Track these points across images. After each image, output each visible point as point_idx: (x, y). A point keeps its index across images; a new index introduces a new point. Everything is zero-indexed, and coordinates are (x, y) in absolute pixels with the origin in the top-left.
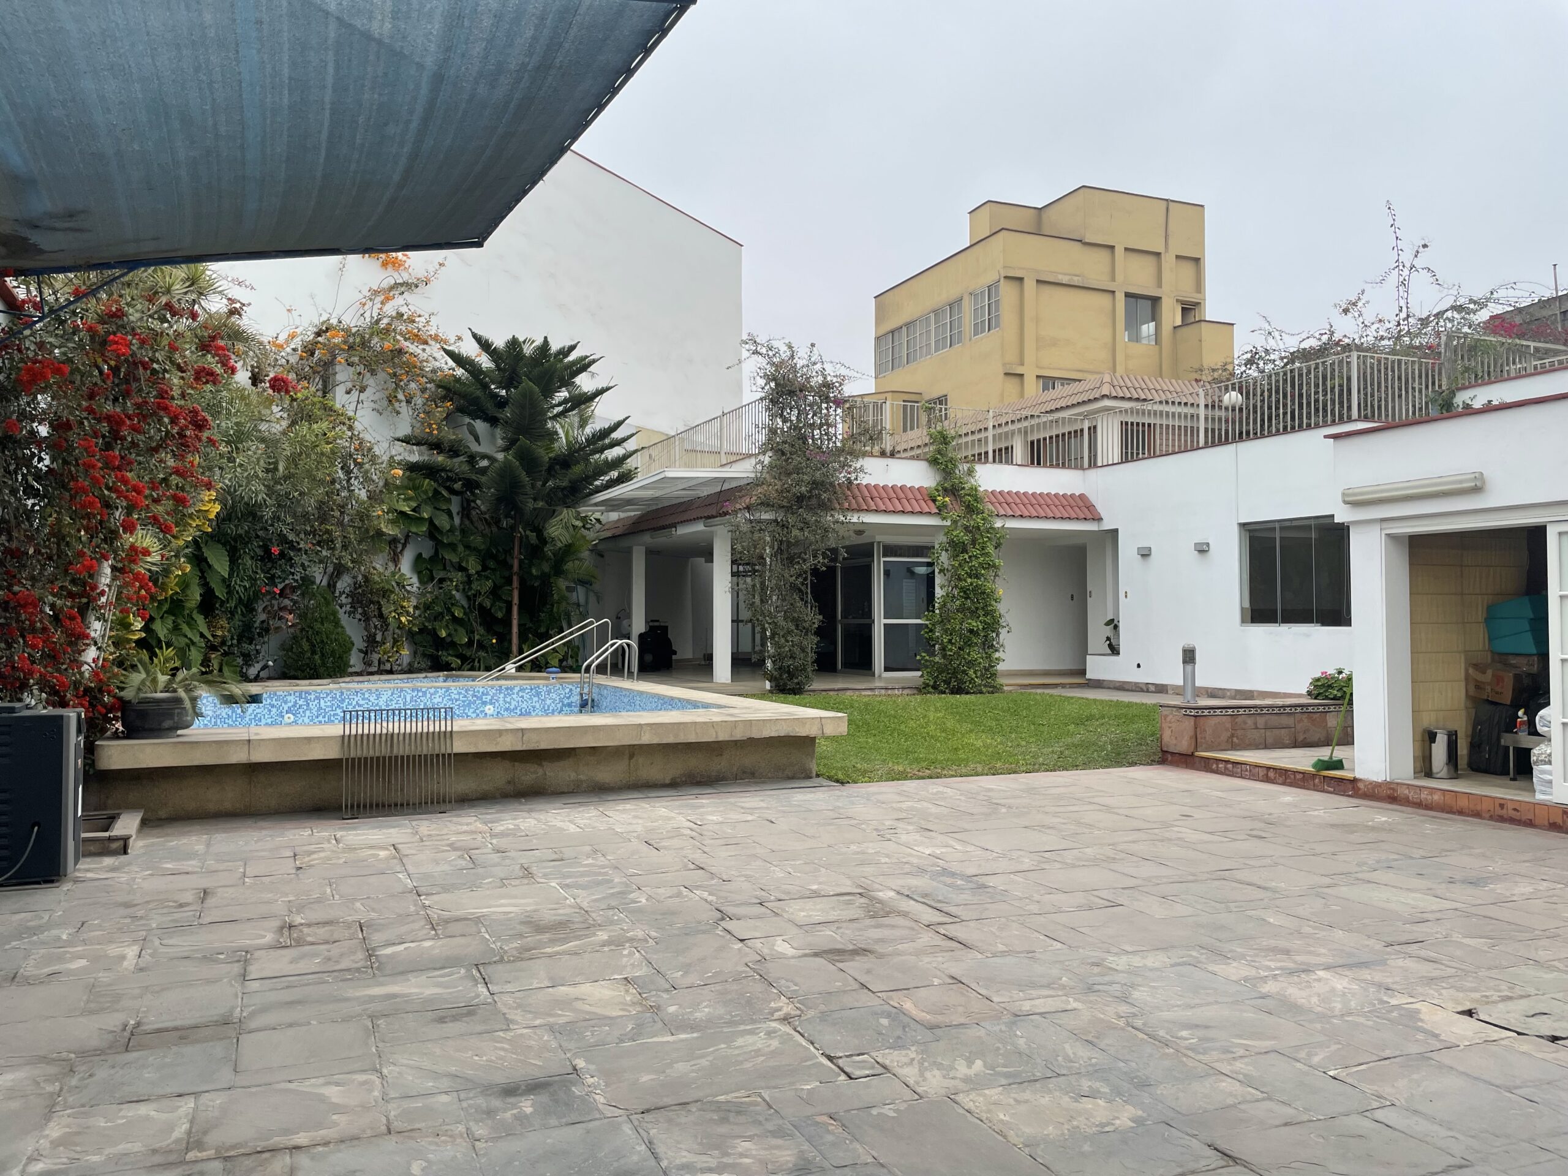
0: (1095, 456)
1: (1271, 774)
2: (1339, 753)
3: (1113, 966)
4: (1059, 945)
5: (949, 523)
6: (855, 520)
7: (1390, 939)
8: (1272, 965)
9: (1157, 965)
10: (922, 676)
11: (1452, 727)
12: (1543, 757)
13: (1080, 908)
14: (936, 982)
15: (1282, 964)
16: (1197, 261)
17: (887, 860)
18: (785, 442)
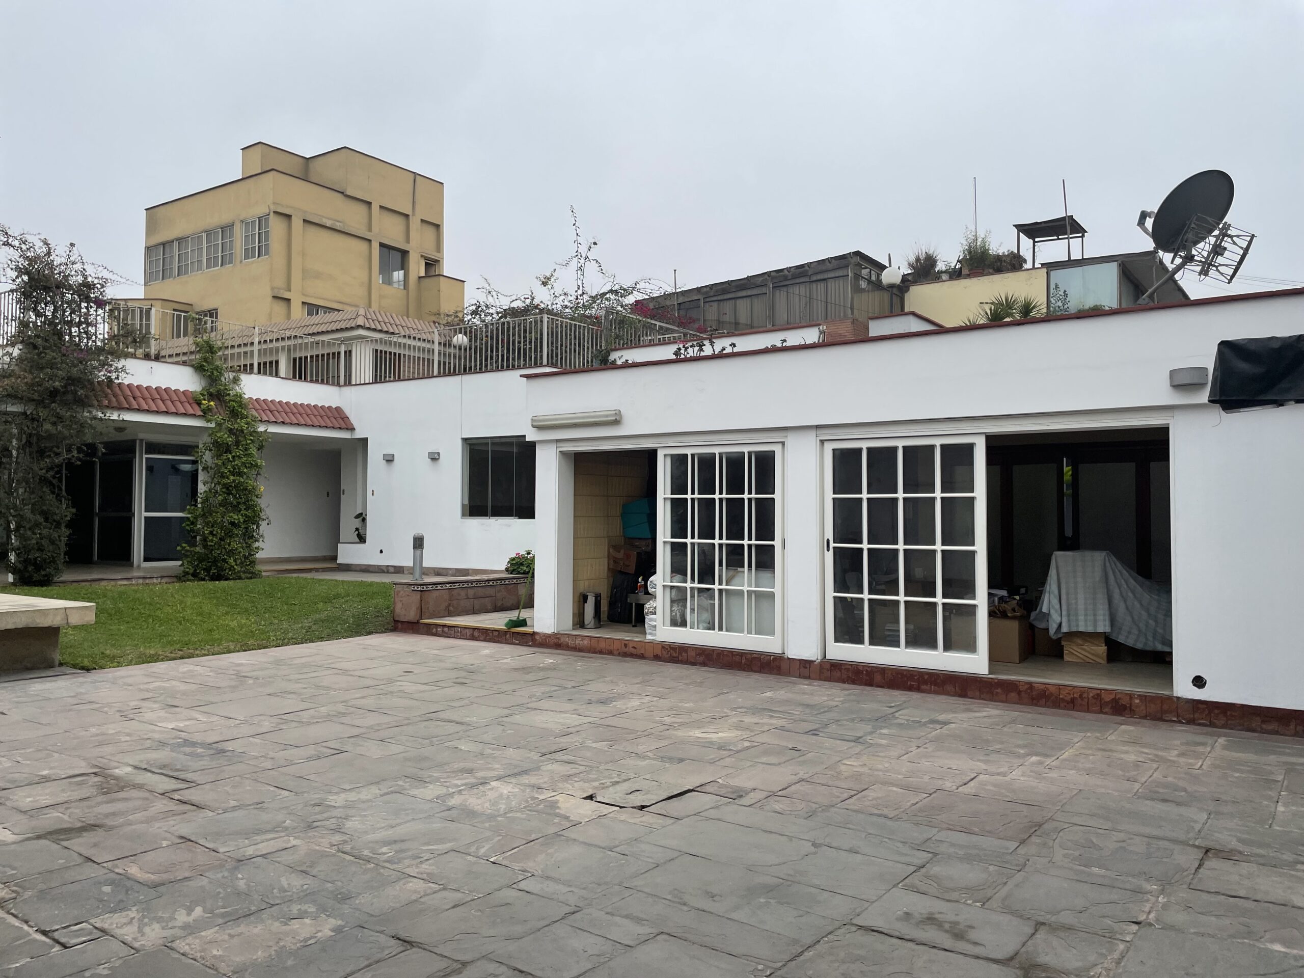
0: (350, 376)
1: (476, 634)
2: (524, 614)
3: (332, 804)
4: (286, 793)
5: (213, 425)
6: (115, 417)
7: (544, 751)
8: (459, 782)
9: (369, 797)
10: (182, 565)
11: (598, 591)
12: (651, 610)
13: (309, 759)
14: (165, 843)
15: (467, 781)
16: (437, 227)
17: (128, 738)
18: (37, 336)
